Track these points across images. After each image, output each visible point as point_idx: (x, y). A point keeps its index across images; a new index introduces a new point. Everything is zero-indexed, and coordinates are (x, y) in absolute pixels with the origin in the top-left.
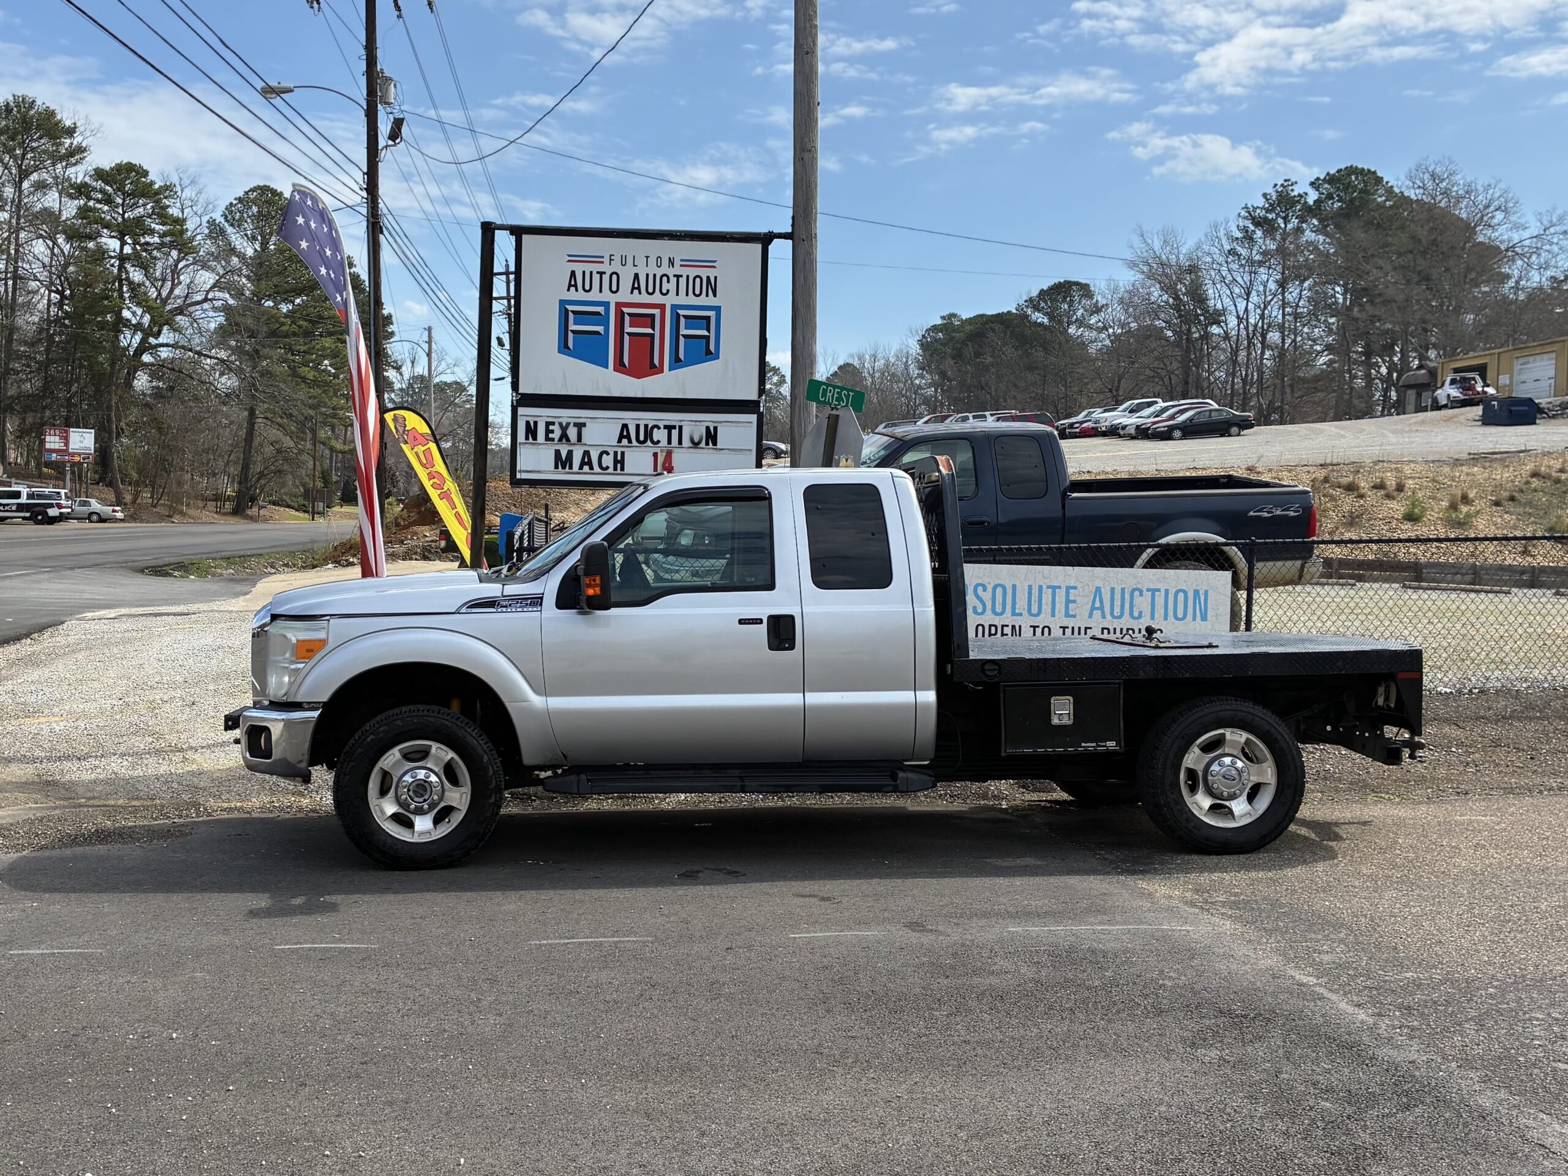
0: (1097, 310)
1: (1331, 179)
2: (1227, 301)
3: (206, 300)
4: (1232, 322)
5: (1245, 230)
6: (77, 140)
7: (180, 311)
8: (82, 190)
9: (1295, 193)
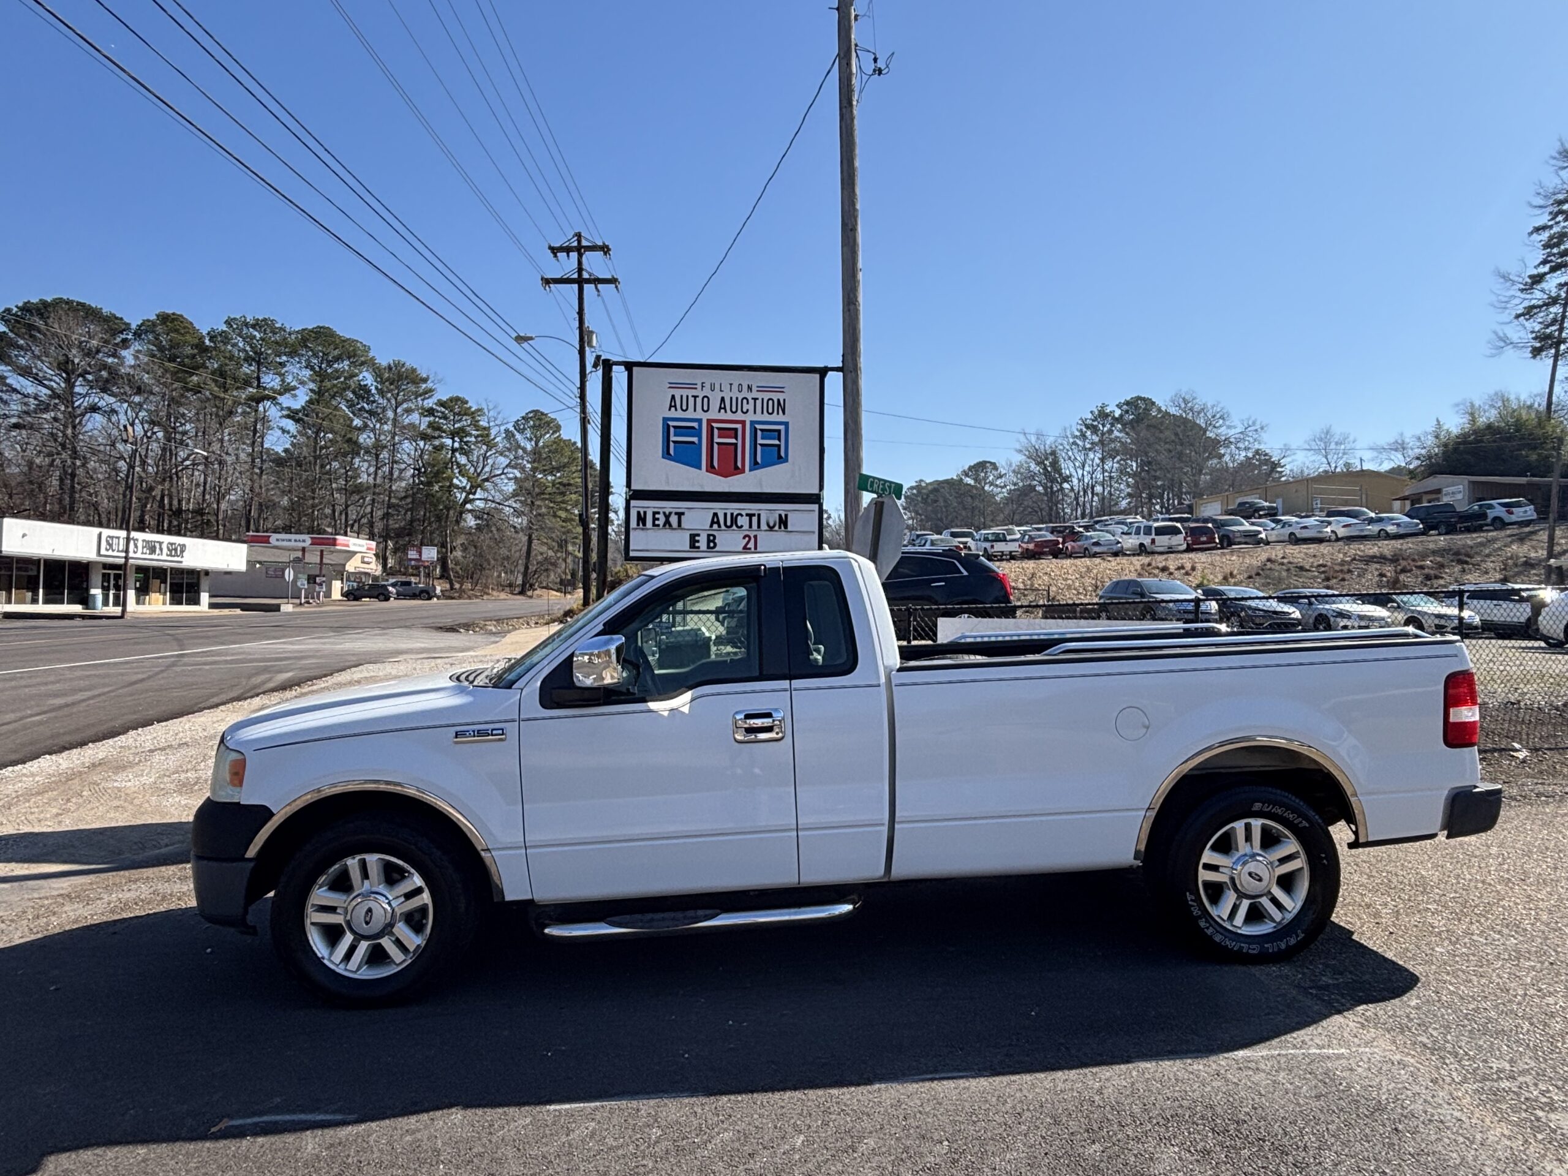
0: (1000, 476)
1: (1127, 403)
2: (1072, 470)
3: (503, 473)
4: (1075, 481)
5: (1081, 431)
6: (430, 385)
7: (487, 480)
8: (431, 412)
9: (1108, 411)
